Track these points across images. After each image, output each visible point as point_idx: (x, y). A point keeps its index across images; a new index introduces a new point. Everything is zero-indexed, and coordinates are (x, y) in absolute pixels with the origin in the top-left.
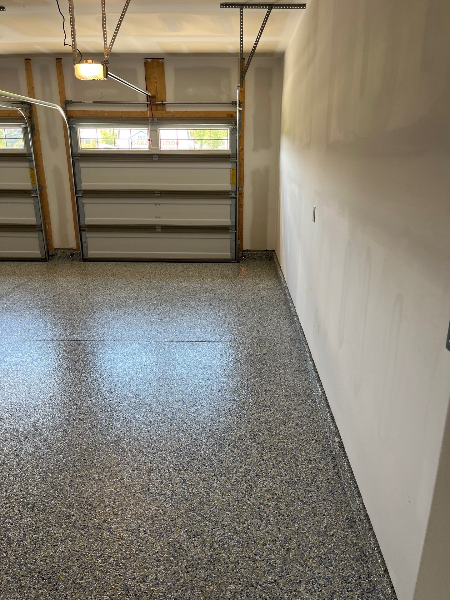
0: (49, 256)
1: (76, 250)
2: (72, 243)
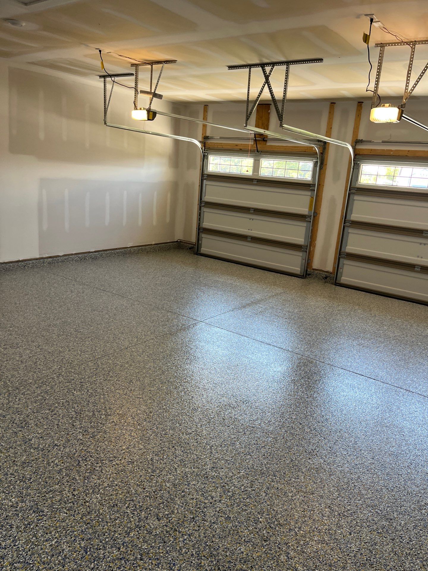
0: (306, 274)
1: (331, 273)
2: (329, 267)
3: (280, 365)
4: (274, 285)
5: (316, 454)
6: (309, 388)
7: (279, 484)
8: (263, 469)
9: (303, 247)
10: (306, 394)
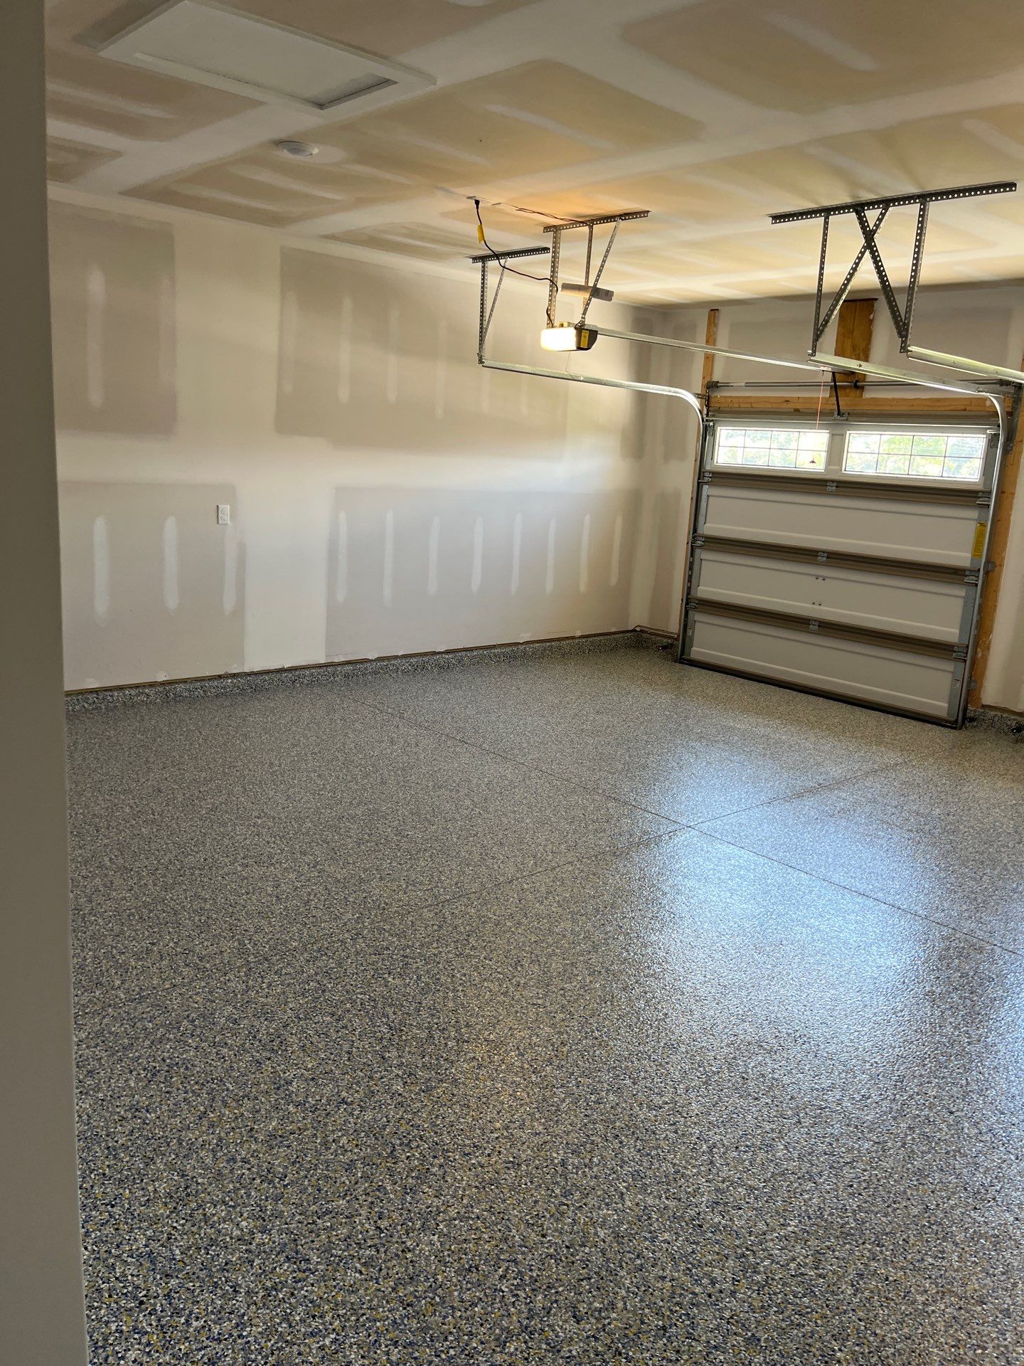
0: (964, 717)
3: (895, 951)
4: (880, 744)
5: (994, 1199)
6: (974, 1016)
7: (891, 1269)
8: (847, 1223)
9: (956, 649)
10: (967, 1032)
